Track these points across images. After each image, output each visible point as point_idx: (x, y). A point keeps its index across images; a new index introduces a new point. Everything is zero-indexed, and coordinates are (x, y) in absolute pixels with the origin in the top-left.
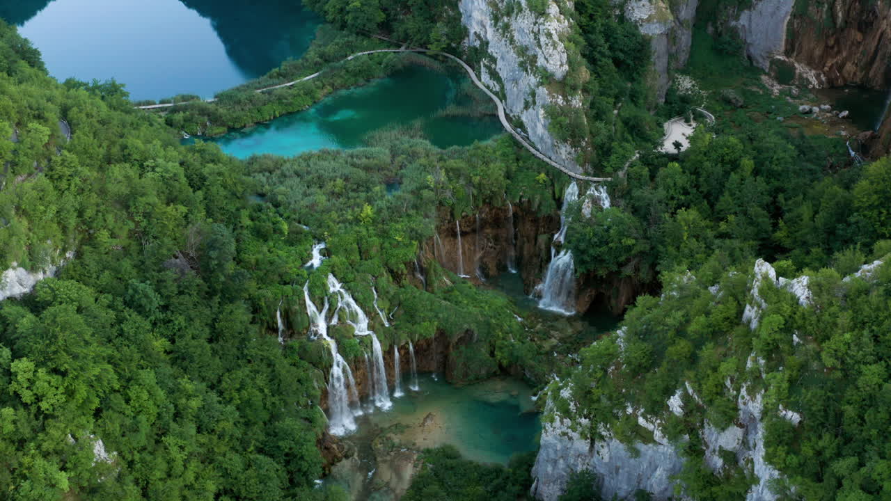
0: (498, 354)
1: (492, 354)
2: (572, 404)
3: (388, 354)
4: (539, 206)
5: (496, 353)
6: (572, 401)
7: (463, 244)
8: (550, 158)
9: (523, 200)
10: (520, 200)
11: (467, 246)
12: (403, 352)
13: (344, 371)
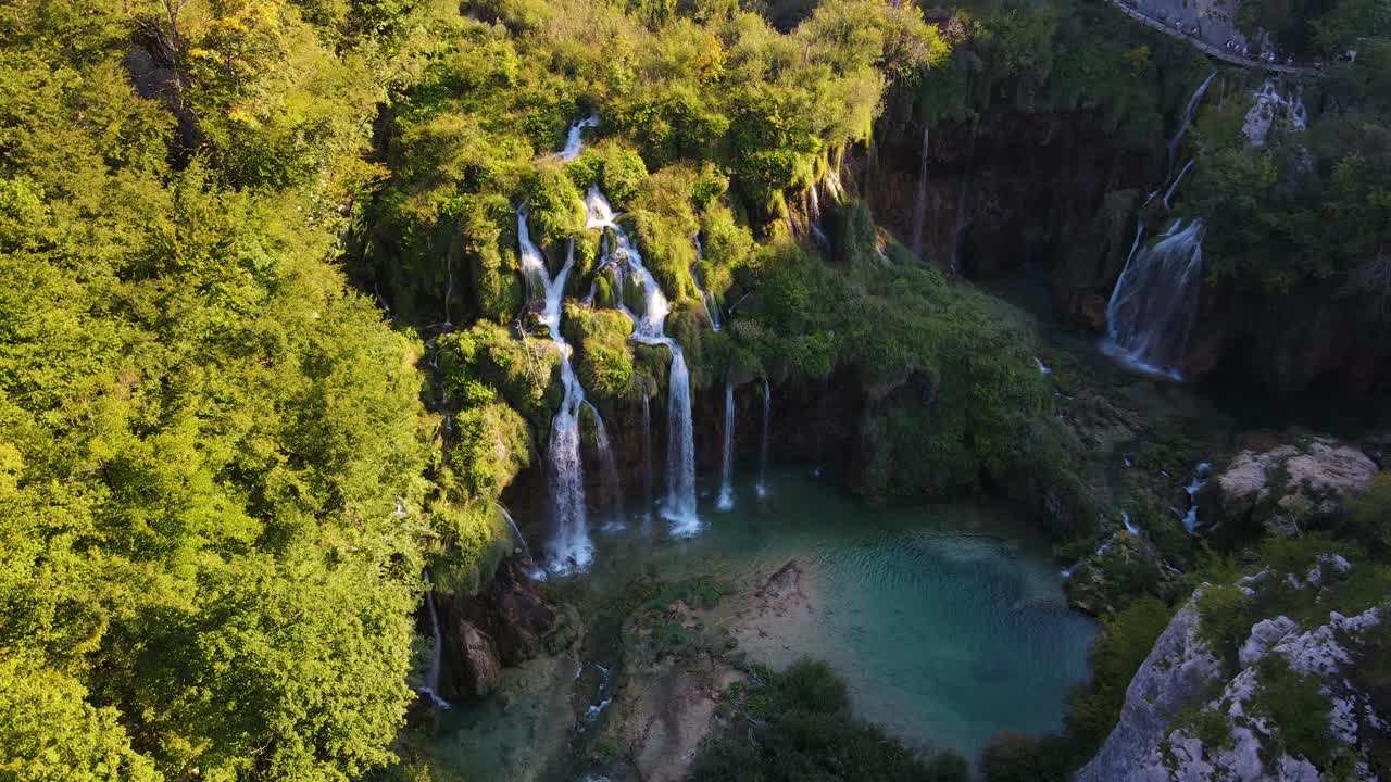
0: (983, 442)
1: (968, 441)
2: (1342, 707)
3: (707, 401)
4: (1120, 124)
5: (976, 439)
6: (1344, 695)
7: (930, 197)
8: (1162, 20)
9: (1085, 105)
10: (1079, 105)
11: (938, 199)
12: (747, 403)
13: (585, 426)
